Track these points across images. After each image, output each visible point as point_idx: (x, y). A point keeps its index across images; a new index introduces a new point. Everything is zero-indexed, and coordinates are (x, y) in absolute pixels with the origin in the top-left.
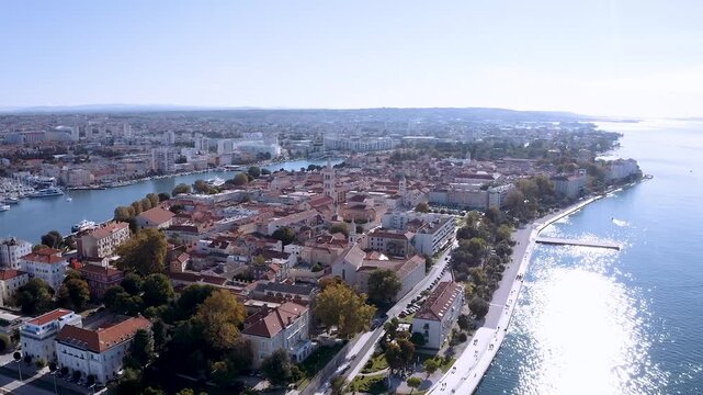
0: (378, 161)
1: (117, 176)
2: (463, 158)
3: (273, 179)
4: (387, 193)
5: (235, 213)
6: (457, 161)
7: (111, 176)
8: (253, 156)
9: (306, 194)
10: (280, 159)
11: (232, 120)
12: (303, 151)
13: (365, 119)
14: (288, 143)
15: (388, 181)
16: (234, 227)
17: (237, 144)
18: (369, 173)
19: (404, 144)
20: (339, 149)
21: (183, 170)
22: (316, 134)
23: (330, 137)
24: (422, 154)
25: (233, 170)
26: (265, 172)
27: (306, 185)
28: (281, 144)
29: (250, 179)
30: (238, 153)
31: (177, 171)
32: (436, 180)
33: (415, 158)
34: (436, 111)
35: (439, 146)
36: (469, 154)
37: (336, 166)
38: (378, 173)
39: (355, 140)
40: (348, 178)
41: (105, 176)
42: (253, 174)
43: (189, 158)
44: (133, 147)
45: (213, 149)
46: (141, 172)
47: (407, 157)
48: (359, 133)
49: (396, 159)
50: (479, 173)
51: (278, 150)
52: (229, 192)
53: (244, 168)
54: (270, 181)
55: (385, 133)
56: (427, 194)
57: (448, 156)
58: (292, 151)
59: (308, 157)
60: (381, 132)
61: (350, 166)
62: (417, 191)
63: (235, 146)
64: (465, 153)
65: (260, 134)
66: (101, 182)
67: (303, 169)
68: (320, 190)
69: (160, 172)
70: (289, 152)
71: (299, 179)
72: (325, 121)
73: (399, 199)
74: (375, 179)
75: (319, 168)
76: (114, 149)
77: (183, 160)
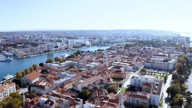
0: (121, 47)
1: (33, 53)
2: (150, 47)
3: (85, 55)
4: (128, 63)
5: (65, 76)
6: (148, 48)
7: (31, 53)
8: (80, 45)
9: (96, 64)
10: (89, 46)
11: (76, 33)
12: (96, 43)
13: (114, 33)
14: (91, 41)
15: (127, 57)
16: (62, 85)
17: (75, 41)
18: (119, 53)
19: (127, 41)
20: (107, 43)
21: (56, 50)
22: (100, 37)
23: (105, 39)
24: (135, 45)
25: (73, 50)
26: (82, 52)
27: (97, 59)
28: (89, 41)
29: (77, 55)
30: (75, 44)
31: (54, 51)
32: (144, 56)
33: (132, 46)
34: (134, 30)
35: (140, 42)
36: (151, 45)
37: (107, 49)
38: (122, 53)
39: (112, 40)
40: (112, 55)
41: (29, 53)
42: (78, 53)
43: (59, 47)
44: (43, 42)
45: (67, 43)
46: (41, 51)
47: (130, 46)
48: (113, 37)
49: (127, 46)
50: (160, 54)
51: (88, 43)
52: (67, 62)
53: (76, 49)
54: (83, 56)
55: (121, 37)
56: (143, 63)
57: (144, 46)
58: (93, 43)
59: (98, 45)
60: (119, 37)
61: (111, 49)
62: (139, 62)
63: (75, 42)
64: (150, 44)
65: (83, 38)
66: (27, 55)
67: (96, 51)
68: (102, 62)
69: (48, 51)
70: (92, 43)
71: (94, 56)
72: (103, 33)
73: (133, 66)
74: (122, 56)
75: (101, 50)
76: (37, 43)
77: (57, 47)
